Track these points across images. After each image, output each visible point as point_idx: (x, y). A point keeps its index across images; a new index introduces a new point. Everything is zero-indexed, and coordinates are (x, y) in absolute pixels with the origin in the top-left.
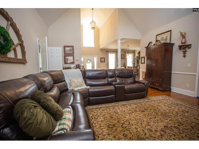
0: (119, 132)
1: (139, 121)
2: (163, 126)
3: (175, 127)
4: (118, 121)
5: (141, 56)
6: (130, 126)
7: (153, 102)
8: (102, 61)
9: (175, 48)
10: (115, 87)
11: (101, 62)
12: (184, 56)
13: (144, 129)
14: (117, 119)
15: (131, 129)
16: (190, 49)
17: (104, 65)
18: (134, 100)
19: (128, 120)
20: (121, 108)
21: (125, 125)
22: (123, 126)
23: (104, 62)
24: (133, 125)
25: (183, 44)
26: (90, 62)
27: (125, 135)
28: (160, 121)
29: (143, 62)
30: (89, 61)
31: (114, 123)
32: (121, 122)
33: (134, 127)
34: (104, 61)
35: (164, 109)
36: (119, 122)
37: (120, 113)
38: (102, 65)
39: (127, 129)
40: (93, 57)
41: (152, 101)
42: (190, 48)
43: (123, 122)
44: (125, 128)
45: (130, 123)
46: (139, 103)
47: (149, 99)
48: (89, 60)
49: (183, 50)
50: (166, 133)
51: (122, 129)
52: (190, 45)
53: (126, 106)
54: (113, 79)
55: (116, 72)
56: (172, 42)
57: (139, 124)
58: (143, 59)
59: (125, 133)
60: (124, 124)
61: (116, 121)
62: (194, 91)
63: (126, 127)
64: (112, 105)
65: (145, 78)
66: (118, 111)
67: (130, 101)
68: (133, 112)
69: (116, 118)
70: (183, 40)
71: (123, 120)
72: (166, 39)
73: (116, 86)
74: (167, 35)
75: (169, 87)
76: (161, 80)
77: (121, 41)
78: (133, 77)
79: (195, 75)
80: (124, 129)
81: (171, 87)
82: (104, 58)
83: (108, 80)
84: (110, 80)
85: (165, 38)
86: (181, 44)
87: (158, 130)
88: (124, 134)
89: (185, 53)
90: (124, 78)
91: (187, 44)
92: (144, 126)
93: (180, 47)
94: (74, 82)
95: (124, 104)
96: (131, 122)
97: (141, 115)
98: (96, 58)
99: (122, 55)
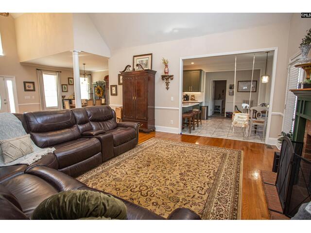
0: (146, 203)
1: (155, 179)
2: (178, 174)
3: (187, 171)
4: (131, 190)
5: (110, 84)
6: (149, 189)
7: (148, 150)
9: (158, 77)
10: (99, 139)
11: (26, 90)
12: (167, 88)
13: (166, 186)
14: (127, 187)
15: (154, 193)
16: (172, 81)
17: (33, 97)
18: (126, 153)
19: (142, 184)
20: (118, 171)
21: (144, 193)
22: (143, 194)
23: (34, 90)
24: (153, 187)
25: (166, 75)
27: (155, 204)
28: (172, 171)
29: (114, 92)
31: (128, 195)
32: (136, 190)
33: (155, 189)
34: (32, 88)
35: (166, 155)
36: (133, 192)
37: (123, 179)
38: (29, 97)
39: (150, 196)
40: (4, 80)
41: (146, 149)
42: (172, 79)
43: (137, 189)
44: (147, 195)
45: (147, 187)
46: (134, 156)
47: (141, 147)
49: (166, 81)
50: (185, 180)
51: (145, 198)
52: (172, 76)
53: (122, 164)
54: (87, 125)
55: (89, 113)
56: (153, 69)
57: (158, 183)
58: (114, 88)
59: (153, 201)
60: (141, 190)
61: (129, 192)
62: (178, 127)
63: (147, 193)
64: (101, 170)
65: (122, 118)
66: (118, 176)
67: (121, 156)
68: (138, 171)
69: (125, 188)
70: (167, 69)
71: (136, 187)
72: (146, 65)
73: (102, 136)
74: (148, 59)
75: (153, 126)
76: (145, 118)
77: (79, 54)
78: (113, 119)
79: (178, 110)
80: (147, 197)
81: (156, 126)
82: (33, 83)
83: (79, 129)
84: (81, 127)
85: (145, 62)
86: (164, 74)
87: (179, 181)
88: (153, 203)
89: (167, 84)
90: (101, 121)
91: (170, 74)
92: (164, 182)
93: (163, 77)
94: (12, 146)
95: (116, 162)
96: (147, 184)
97: (150, 171)
98: (12, 81)
99: (70, 79)
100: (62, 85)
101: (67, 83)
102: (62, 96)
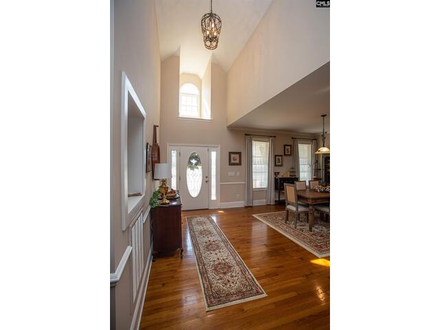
8: (232, 161)
11: (231, 164)
17: (238, 173)
23: (240, 164)
26: (196, 164)
30: (194, 161)
34: (237, 161)
38: (233, 174)
40: (208, 150)
48: (196, 158)
82: (239, 153)
98: (217, 151)
99: (286, 147)
100: (276, 156)
101: (282, 154)
102: (275, 173)
